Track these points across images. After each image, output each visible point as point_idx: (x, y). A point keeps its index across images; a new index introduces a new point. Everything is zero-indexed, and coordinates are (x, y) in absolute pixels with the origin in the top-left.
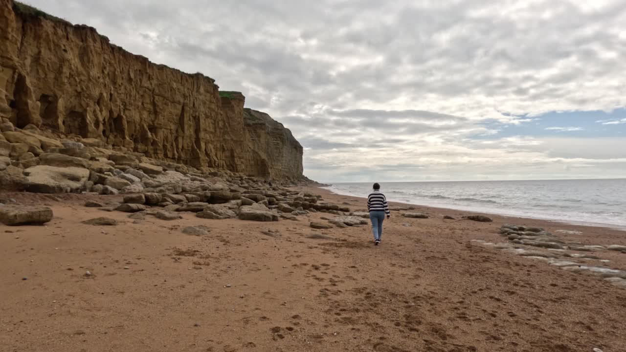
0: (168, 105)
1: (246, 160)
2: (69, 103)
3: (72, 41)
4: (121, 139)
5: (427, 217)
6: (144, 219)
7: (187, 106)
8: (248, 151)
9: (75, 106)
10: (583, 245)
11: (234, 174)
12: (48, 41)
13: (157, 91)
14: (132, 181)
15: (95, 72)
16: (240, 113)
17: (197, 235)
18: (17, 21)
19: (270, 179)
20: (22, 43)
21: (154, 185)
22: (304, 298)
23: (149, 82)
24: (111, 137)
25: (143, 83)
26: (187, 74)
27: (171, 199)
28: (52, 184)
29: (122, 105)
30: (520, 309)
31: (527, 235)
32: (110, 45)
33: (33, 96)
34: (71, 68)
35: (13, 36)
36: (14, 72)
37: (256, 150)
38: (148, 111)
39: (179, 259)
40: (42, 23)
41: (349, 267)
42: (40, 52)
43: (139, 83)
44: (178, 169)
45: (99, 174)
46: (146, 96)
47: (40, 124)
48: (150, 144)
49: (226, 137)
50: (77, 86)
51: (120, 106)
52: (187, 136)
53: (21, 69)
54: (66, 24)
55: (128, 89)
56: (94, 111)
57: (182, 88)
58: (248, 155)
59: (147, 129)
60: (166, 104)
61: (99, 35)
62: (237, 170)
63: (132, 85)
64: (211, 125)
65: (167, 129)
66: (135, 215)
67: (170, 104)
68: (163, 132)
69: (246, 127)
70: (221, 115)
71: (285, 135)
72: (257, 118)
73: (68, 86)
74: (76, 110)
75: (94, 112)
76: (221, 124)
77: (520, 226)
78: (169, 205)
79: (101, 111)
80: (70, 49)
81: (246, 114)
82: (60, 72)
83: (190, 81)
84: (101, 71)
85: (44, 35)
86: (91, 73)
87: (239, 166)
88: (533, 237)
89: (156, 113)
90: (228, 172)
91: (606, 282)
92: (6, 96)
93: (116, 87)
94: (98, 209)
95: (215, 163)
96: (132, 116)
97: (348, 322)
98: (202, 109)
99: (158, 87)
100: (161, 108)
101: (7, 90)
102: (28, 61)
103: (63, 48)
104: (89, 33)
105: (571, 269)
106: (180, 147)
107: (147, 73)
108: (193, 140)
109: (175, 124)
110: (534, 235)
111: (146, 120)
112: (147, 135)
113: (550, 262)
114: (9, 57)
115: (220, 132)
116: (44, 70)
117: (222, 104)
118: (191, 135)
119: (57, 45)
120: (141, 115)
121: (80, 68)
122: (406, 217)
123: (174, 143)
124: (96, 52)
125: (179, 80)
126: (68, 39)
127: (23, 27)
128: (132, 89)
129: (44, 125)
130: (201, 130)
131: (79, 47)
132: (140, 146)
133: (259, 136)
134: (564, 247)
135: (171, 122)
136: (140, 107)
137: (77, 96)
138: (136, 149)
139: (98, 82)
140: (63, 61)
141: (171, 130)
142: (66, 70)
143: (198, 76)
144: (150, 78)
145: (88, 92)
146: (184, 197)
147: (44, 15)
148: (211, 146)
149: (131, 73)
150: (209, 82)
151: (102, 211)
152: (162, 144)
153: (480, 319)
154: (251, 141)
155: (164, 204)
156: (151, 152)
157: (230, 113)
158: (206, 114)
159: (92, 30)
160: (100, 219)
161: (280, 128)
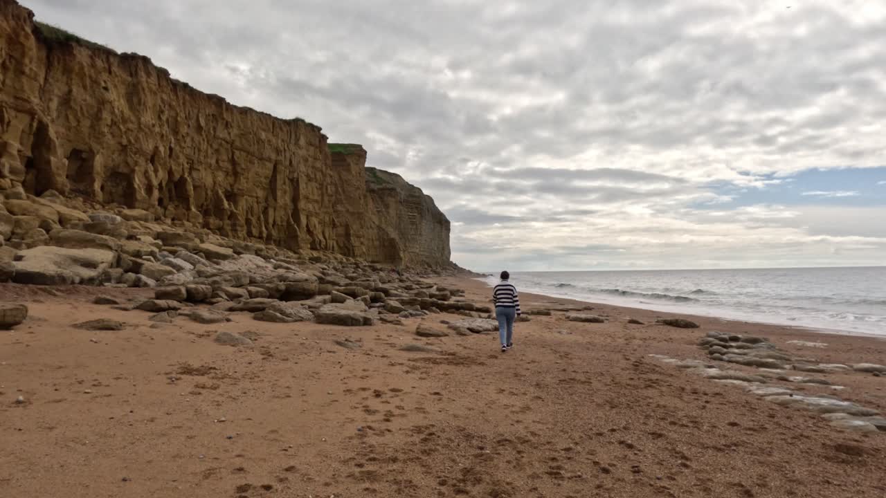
0: (254, 164)
1: (369, 239)
2: (110, 162)
3: (116, 76)
4: (184, 211)
5: (602, 321)
6: (171, 322)
7: (282, 164)
8: (371, 227)
9: (119, 166)
10: (817, 363)
11: (347, 260)
12: (82, 76)
13: (237, 143)
14: (179, 269)
15: (148, 118)
16: (360, 173)
17: (233, 346)
18: (39, 49)
19: (402, 266)
20: (46, 79)
21: (208, 274)
22: (325, 441)
23: (226, 131)
24: (171, 208)
25: (218, 133)
26: (281, 120)
27: (226, 294)
28: (51, 272)
29: (188, 163)
30: (657, 460)
31: (738, 347)
32: (170, 79)
33: (60, 151)
34: (113, 113)
35: (31, 69)
36: (33, 119)
37: (383, 226)
38: (225, 171)
39: (177, 379)
40: (75, 52)
41: (431, 394)
42: (70, 91)
43: (212, 132)
44: (259, 252)
45: (133, 259)
46: (222, 150)
47: (67, 189)
48: (226, 217)
49: (339, 208)
50: (122, 137)
51: (183, 165)
52: (281, 207)
53: (42, 115)
54: (107, 53)
55: (197, 142)
56: (146, 172)
57: (274, 140)
58: (373, 233)
59: (223, 197)
60: (250, 162)
61: (156, 68)
62: (354, 253)
63: (201, 135)
64: (315, 190)
65: (252, 196)
66: (159, 316)
67: (256, 162)
68: (246, 200)
69: (368, 194)
70: (331, 177)
71: (424, 204)
72: (385, 182)
73: (109, 136)
74: (120, 170)
75: (145, 174)
76: (331, 190)
77: (733, 334)
78: (221, 301)
79: (156, 171)
80: (112, 86)
81: (369, 176)
82: (97, 118)
83: (285, 129)
84: (157, 117)
85: (77, 68)
86: (142, 119)
87: (356, 248)
88: (746, 351)
89: (236, 174)
90: (339, 256)
91: (824, 419)
92: (19, 151)
93: (178, 138)
94: (112, 308)
95: (320, 245)
96: (202, 178)
97: (365, 479)
98: (302, 168)
99: (240, 137)
100: (243, 166)
101: (21, 144)
102: (54, 104)
103: (103, 84)
104: (140, 65)
105: (777, 399)
106: (271, 221)
107: (223, 119)
108: (290, 213)
109: (264, 189)
110: (748, 348)
111: (222, 184)
112: (223, 205)
113: (751, 388)
114: (26, 97)
115: (329, 201)
116: (75, 116)
117: (333, 161)
118: (286, 205)
119: (95, 82)
120: (214, 177)
121: (127, 112)
122: (571, 320)
123: (262, 216)
124: (151, 90)
125: (269, 128)
126: (110, 73)
127: (48, 57)
128: (202, 142)
129: (72, 191)
130: (301, 197)
131: (127, 83)
132: (213, 221)
133: (387, 206)
134: (787, 366)
135: (258, 186)
136: (213, 166)
137: (122, 150)
138: (206, 225)
139: (152, 132)
140: (102, 103)
141: (257, 197)
142: (106, 116)
143: (297, 122)
144: (227, 125)
145: (137, 146)
146: (245, 291)
147: (78, 41)
148: (315, 220)
149: (200, 119)
150: (313, 131)
151: (116, 310)
152: (244, 218)
153: (580, 476)
154: (376, 213)
155: (214, 300)
156: (228, 228)
157: (344, 175)
158: (308, 176)
159: (146, 60)
160: (98, 321)
161: (417, 194)
